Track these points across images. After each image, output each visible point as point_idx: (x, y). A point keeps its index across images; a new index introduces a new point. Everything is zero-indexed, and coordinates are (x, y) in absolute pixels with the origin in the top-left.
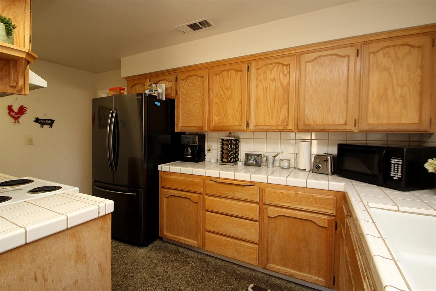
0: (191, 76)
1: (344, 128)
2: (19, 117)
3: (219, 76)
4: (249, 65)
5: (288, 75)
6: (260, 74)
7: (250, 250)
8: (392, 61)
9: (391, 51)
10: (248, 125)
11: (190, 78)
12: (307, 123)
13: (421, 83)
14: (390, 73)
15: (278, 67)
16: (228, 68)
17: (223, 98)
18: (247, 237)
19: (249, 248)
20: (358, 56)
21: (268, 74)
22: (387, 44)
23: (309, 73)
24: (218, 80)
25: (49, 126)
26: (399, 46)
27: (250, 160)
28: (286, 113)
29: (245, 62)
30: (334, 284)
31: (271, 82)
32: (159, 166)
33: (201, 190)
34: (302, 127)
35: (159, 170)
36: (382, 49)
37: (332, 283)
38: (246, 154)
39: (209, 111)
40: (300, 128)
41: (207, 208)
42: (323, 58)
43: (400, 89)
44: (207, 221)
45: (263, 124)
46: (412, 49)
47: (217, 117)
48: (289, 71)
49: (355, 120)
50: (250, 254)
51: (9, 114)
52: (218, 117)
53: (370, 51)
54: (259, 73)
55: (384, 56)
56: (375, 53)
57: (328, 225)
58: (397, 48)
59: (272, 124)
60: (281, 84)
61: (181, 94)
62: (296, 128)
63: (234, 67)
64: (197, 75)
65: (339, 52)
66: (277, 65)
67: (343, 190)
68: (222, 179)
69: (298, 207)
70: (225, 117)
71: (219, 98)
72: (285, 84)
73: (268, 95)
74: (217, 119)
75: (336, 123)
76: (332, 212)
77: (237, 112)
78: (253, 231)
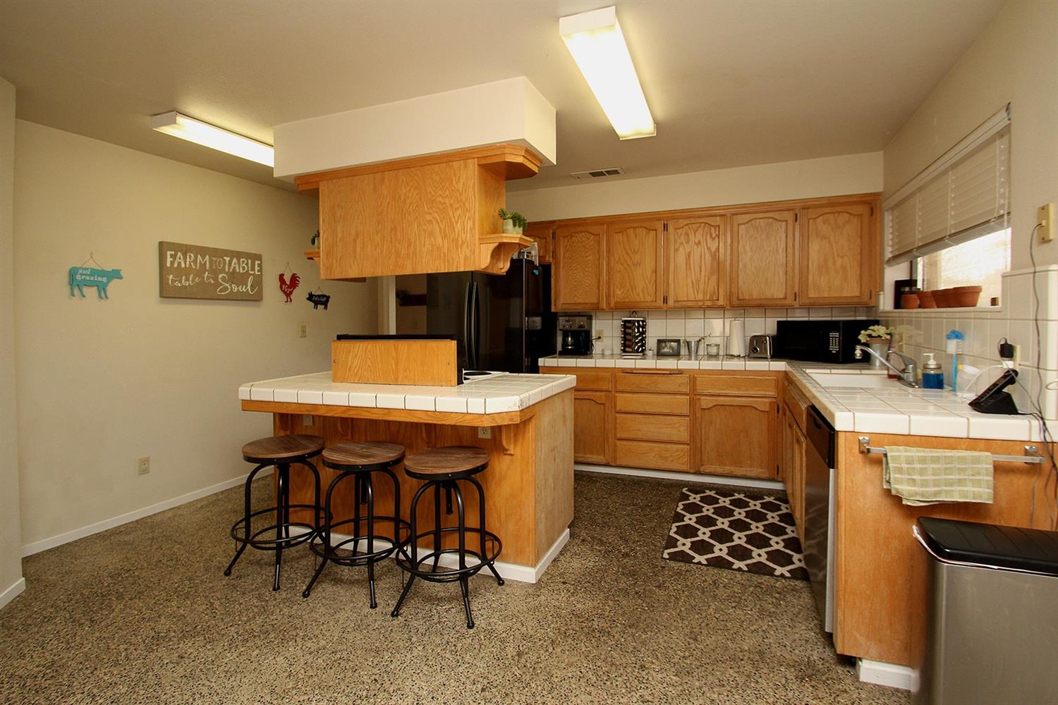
0: (577, 233)
1: (783, 302)
2: (291, 292)
3: (623, 235)
4: (666, 223)
5: (717, 239)
6: (681, 235)
7: (679, 453)
8: (832, 229)
9: (831, 217)
10: (665, 300)
11: (576, 235)
12: (741, 297)
13: (861, 253)
14: (830, 242)
15: (704, 228)
16: (636, 225)
17: (628, 265)
18: (675, 438)
19: (678, 451)
20: (796, 221)
21: (692, 236)
22: (827, 210)
23: (742, 238)
24: (621, 240)
25: (323, 306)
26: (839, 212)
27: (664, 348)
28: (716, 284)
29: (660, 220)
30: (778, 473)
31: (695, 246)
32: (540, 359)
33: (609, 386)
34: (735, 302)
35: (539, 365)
36: (822, 215)
37: (776, 472)
38: (658, 340)
39: (609, 282)
40: (734, 303)
41: (618, 409)
42: (758, 220)
43: (840, 260)
44: (618, 426)
45: (685, 299)
46: (852, 217)
47: (620, 290)
48: (717, 233)
49: (795, 293)
50: (679, 458)
51: (281, 287)
52: (622, 290)
53: (809, 217)
54: (679, 234)
55: (824, 223)
56: (814, 219)
57: (770, 409)
58: (836, 214)
59: (697, 299)
60: (709, 249)
61: (562, 258)
62: (728, 303)
63: (644, 225)
64: (588, 232)
65: (776, 215)
66: (703, 225)
67: (784, 370)
68: (638, 369)
69: (736, 393)
70: (632, 290)
71: (622, 264)
72: (713, 249)
73: (692, 262)
74: (620, 293)
75: (775, 297)
76: (774, 394)
77: (650, 283)
78: (682, 429)
